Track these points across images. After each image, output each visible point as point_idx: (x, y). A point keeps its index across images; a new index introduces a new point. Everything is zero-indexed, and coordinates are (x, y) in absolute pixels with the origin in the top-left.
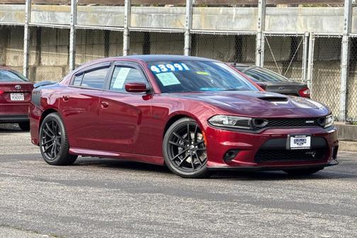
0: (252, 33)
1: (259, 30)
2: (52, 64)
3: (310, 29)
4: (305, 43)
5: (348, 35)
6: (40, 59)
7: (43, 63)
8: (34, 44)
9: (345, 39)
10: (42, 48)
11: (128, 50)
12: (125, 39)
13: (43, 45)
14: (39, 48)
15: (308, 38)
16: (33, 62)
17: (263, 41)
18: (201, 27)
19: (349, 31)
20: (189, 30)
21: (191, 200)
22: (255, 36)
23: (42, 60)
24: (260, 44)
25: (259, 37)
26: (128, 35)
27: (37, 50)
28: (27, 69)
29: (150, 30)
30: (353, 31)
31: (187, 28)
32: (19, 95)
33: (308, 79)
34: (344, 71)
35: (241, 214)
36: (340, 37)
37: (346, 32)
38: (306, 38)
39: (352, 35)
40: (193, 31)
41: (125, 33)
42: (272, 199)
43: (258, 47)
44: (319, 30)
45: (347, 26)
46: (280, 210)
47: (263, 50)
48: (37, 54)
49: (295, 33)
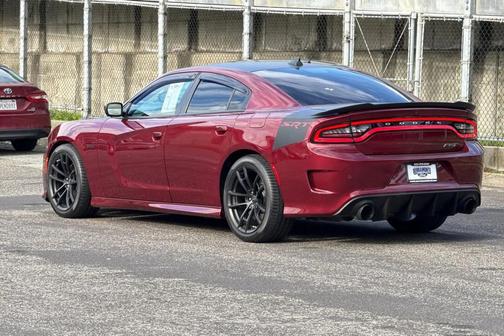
0: (338, 13)
1: (347, 9)
2: (62, 50)
3: (418, 8)
4: (411, 28)
5: (471, 17)
6: (45, 43)
7: (50, 49)
8: (37, 21)
9: (467, 23)
10: (49, 28)
11: (165, 35)
12: (161, 19)
13: (49, 23)
14: (43, 28)
15: (416, 20)
16: (35, 47)
17: (353, 25)
18: (266, 3)
19: (473, 11)
20: (249, 8)
21: (220, 293)
22: (341, 18)
23: (48, 45)
24: (348, 28)
25: (346, 18)
26: (165, 14)
27: (40, 30)
28: (25, 59)
29: (195, 7)
30: (477, 12)
31: (247, 4)
32: (9, 102)
33: (416, 79)
34: (465, 68)
35: (284, 322)
36: (459, 20)
37: (468, 13)
38: (413, 22)
39: (477, 18)
40: (255, 10)
41: (161, 10)
42: (336, 287)
43: (345, 33)
44: (431, 10)
45: (469, 5)
46: (341, 312)
47: (352, 36)
48: (41, 35)
49: (397, 13)
